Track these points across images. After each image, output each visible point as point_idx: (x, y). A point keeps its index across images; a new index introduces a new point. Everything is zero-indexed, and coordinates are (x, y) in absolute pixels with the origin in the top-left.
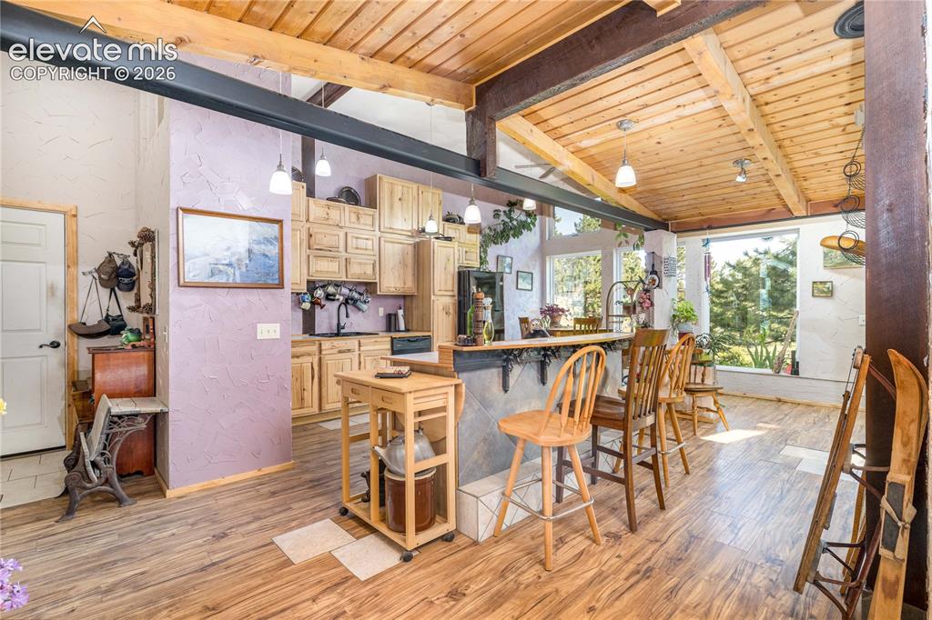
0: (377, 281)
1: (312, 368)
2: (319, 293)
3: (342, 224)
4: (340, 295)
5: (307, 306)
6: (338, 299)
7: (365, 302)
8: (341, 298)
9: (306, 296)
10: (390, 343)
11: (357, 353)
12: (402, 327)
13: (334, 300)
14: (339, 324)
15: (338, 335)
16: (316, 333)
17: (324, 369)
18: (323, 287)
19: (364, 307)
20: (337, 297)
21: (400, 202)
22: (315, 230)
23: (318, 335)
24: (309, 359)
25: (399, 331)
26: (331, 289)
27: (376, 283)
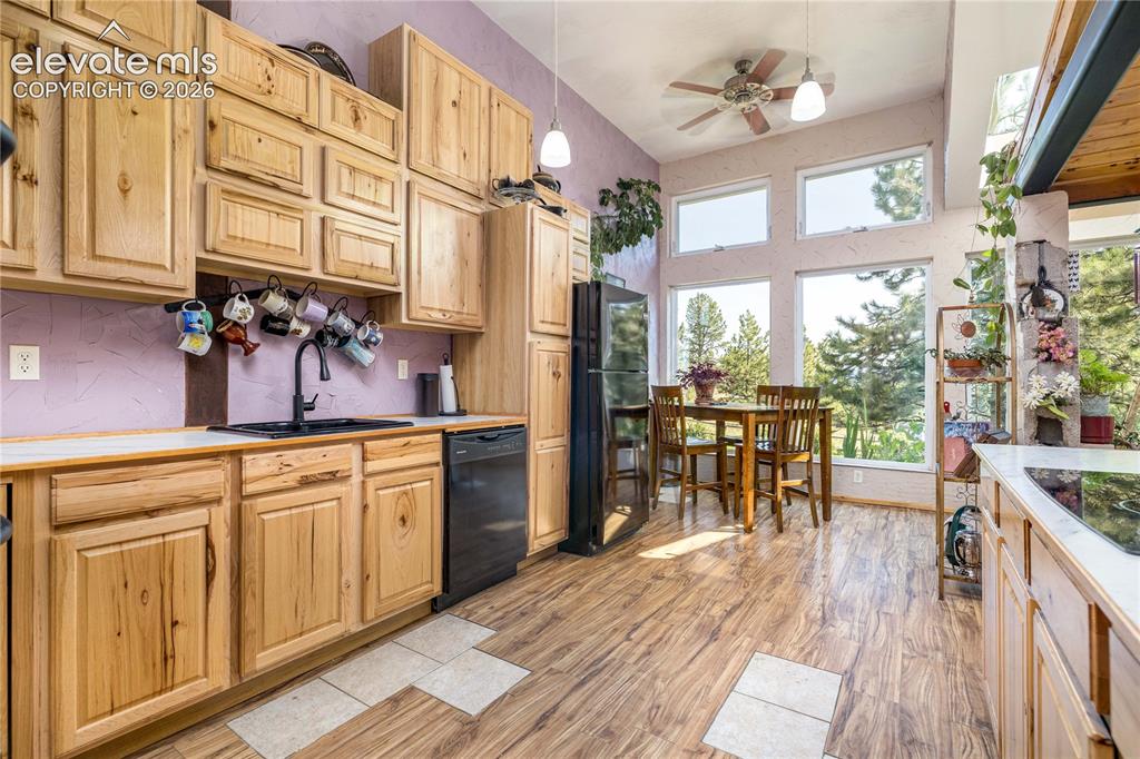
0: (402, 289)
1: (209, 545)
2: (239, 309)
3: (312, 120)
4: (302, 320)
5: (201, 345)
6: (297, 332)
7: (366, 344)
8: (306, 330)
9: (197, 315)
10: (439, 446)
11: (356, 479)
12: (450, 405)
13: (283, 333)
14: (298, 398)
15: (295, 428)
16: (230, 422)
17: (251, 541)
18: (254, 295)
19: (367, 356)
20: (294, 324)
21: (453, 110)
22: (227, 113)
23: (235, 429)
24: (199, 515)
25: (443, 414)
26: (276, 303)
27: (399, 294)
